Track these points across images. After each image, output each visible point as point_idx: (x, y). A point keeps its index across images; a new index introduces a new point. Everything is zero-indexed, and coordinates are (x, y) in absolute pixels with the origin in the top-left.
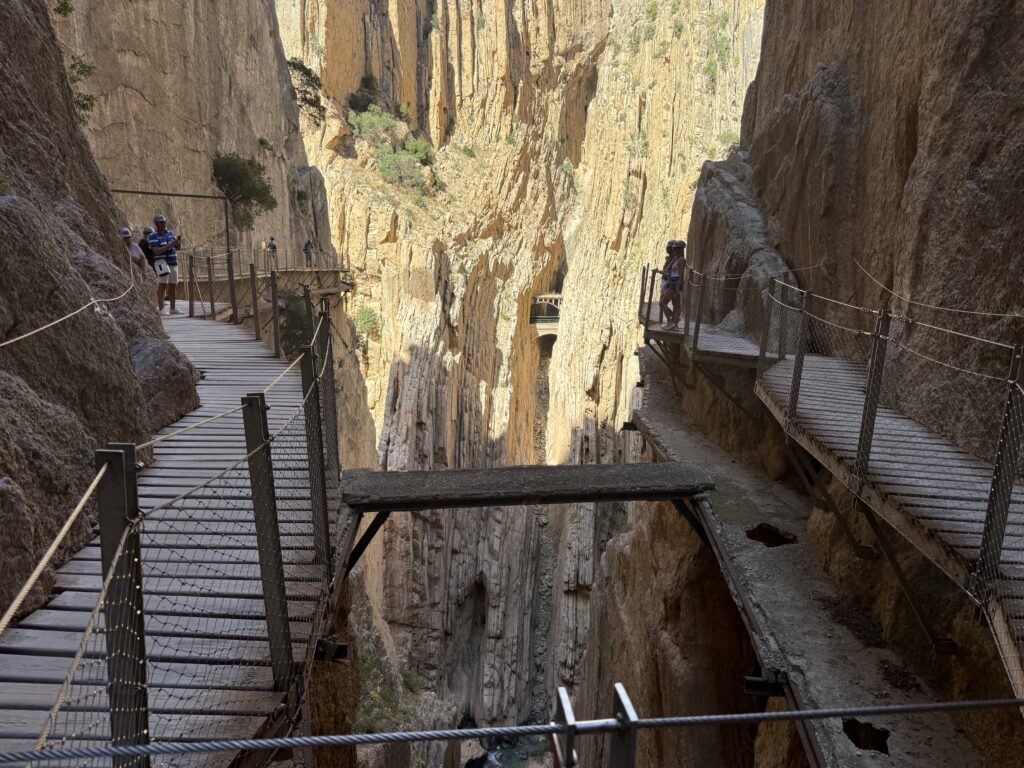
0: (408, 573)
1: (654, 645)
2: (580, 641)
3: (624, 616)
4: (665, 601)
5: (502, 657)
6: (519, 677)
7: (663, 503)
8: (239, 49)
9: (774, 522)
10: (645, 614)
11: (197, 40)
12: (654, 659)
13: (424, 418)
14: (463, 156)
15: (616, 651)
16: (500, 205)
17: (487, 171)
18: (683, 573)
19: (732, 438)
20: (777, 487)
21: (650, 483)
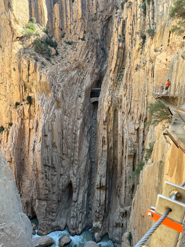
2: (101, 204)
5: (77, 207)
6: (83, 214)
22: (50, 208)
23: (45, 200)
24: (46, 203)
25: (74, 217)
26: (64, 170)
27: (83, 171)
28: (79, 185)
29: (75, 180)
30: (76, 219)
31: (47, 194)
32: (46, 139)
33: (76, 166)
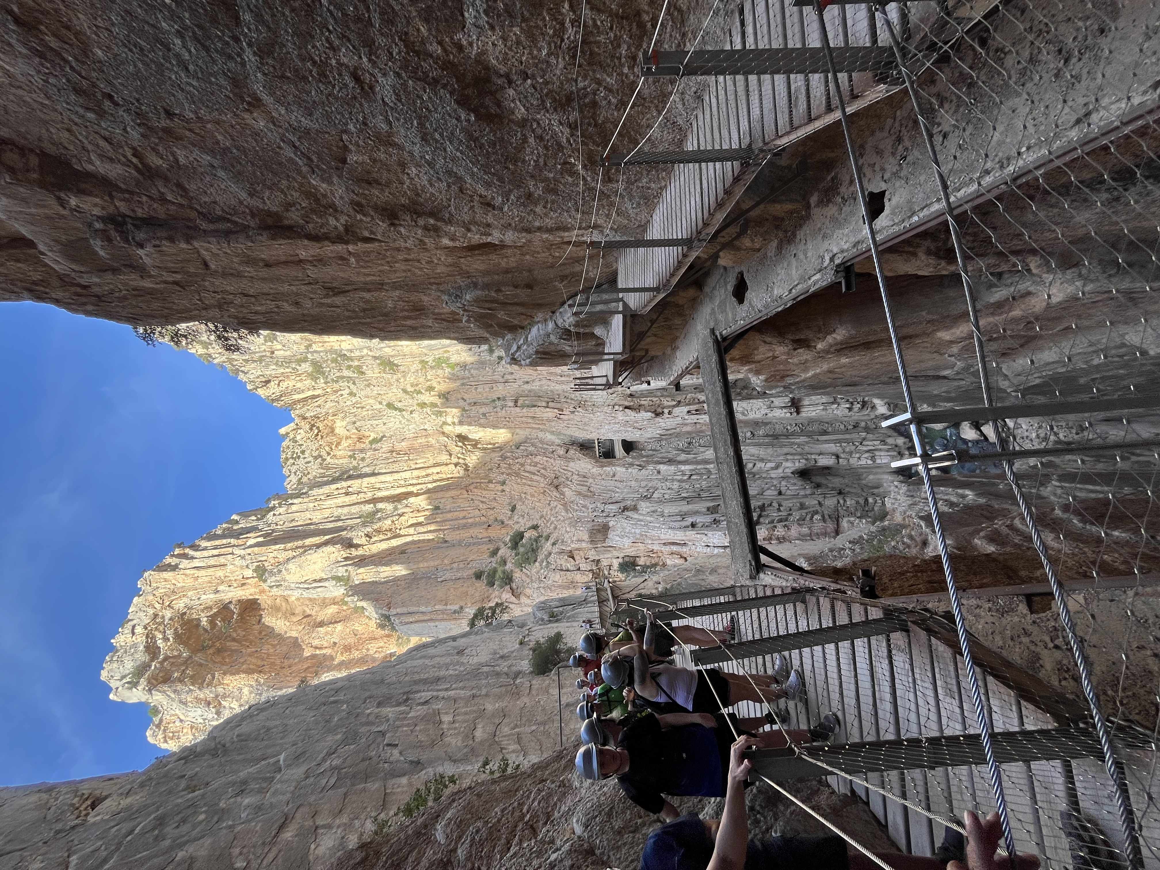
0: (799, 524)
1: (827, 352)
2: (832, 400)
3: (810, 374)
4: (795, 349)
5: (851, 453)
6: (864, 439)
7: (728, 358)
8: (465, 661)
9: (730, 288)
10: (806, 361)
11: (463, 688)
12: (838, 351)
13: (689, 523)
14: (516, 512)
15: (836, 376)
16: (542, 485)
17: (523, 496)
18: (774, 341)
19: (677, 321)
20: (707, 289)
21: (715, 370)
22: (856, 510)
23: (838, 521)
24: (845, 520)
25: (873, 458)
26: (768, 489)
27: (770, 450)
28: (800, 454)
29: (789, 464)
30: (877, 453)
31: (823, 516)
32: (700, 525)
33: (759, 465)
